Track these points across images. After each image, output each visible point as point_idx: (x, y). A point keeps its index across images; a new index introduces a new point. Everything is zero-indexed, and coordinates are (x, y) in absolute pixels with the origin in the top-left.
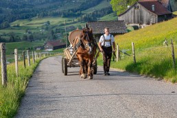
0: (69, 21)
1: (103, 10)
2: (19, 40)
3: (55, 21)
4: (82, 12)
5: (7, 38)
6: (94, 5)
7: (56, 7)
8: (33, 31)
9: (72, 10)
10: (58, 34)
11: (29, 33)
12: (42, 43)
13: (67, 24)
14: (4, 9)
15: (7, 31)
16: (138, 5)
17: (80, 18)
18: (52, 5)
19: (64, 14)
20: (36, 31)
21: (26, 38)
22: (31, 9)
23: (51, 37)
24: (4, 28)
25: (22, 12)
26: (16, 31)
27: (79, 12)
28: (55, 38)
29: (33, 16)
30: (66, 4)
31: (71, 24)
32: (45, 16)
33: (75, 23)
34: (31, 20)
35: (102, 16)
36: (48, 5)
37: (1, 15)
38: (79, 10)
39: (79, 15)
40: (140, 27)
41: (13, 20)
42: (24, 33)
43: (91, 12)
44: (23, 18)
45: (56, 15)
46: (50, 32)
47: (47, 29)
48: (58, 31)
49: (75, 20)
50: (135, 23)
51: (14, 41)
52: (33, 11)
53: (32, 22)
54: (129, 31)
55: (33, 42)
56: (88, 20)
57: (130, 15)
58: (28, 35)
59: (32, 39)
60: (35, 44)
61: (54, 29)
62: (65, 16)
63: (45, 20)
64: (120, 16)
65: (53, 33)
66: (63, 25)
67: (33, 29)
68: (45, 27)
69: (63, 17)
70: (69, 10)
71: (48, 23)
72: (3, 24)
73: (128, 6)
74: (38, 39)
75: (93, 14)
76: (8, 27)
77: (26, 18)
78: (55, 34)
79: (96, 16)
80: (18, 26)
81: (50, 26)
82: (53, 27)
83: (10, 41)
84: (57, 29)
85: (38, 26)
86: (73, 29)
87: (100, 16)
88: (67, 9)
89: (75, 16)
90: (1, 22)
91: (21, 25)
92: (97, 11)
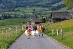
0: (45, 9)
1: (63, 5)
2: (19, 17)
3: (38, 9)
4: (52, 5)
5: (13, 16)
6: (58, 2)
8: (26, 14)
9: (47, 4)
10: (39, 16)
11: (24, 14)
12: (30, 20)
13: (44, 11)
15: (13, 13)
17: (50, 8)
19: (42, 5)
20: (28, 14)
21: (22, 17)
22: (26, 2)
23: (35, 17)
24: (12, 11)
25: (21, 3)
26: (17, 13)
27: (50, 5)
28: (37, 18)
29: (27, 6)
30: (43, 1)
31: (46, 11)
32: (32, 6)
33: (48, 10)
34: (25, 8)
37: (11, 4)
38: (50, 4)
39: (50, 7)
41: (16, 7)
42: (21, 14)
43: (56, 6)
44: (21, 6)
45: (38, 6)
46: (35, 14)
47: (33, 13)
48: (38, 14)
49: (48, 9)
51: (16, 18)
52: (27, 3)
53: (26, 9)
54: (72, 18)
55: (26, 19)
56: (54, 9)
58: (24, 15)
59: (25, 17)
60: (26, 20)
61: (37, 13)
62: (43, 7)
63: (32, 8)
65: (36, 15)
66: (42, 11)
67: (26, 12)
69: (42, 7)
71: (34, 10)
72: (11, 9)
74: (28, 18)
75: (57, 6)
76: (13, 10)
77: (23, 6)
78: (37, 16)
79: (58, 8)
80: (19, 10)
81: (35, 11)
82: (36, 12)
83: (14, 18)
84: (38, 13)
85: (29, 11)
86: (47, 14)
87: (61, 8)
88: (44, 3)
89: (48, 7)
90: (11, 8)
91: (20, 10)
92: (59, 5)
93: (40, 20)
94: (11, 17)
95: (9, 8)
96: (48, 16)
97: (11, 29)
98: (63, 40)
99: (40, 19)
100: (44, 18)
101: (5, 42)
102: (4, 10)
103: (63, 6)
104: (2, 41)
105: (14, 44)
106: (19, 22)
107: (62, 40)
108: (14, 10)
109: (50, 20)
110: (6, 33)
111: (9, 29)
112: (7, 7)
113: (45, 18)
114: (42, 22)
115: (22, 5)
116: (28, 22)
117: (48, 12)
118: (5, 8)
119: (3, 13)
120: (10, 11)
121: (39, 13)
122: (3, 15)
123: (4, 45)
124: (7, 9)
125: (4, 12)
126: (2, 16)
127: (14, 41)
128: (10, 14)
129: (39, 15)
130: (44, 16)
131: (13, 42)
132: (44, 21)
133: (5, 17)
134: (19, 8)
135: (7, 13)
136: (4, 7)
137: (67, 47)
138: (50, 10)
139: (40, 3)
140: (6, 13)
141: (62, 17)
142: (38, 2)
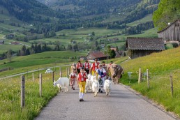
0: (114, 32)
1: (148, 23)
2: (64, 49)
3: (101, 32)
4: (127, 25)
5: (53, 46)
6: (139, 18)
7: (101, 19)
8: (77, 41)
9: (117, 22)
10: (102, 45)
11: (74, 42)
12: (86, 53)
13: (111, 36)
14: (51, 18)
15: (53, 40)
17: (124, 30)
18: (98, 16)
19: (109, 26)
20: (81, 41)
21: (70, 48)
23: (95, 48)
24: (50, 37)
25: (69, 22)
26: (61, 41)
27: (124, 25)
28: (99, 49)
29: (79, 26)
30: (111, 16)
31: (115, 35)
32: (90, 26)
33: (120, 34)
34: (76, 31)
36: (94, 16)
37: (49, 24)
38: (123, 22)
39: (123, 27)
41: (59, 29)
42: (69, 42)
43: (136, 25)
44: (69, 28)
45: (101, 26)
47: (91, 39)
48: (102, 42)
49: (120, 32)
50: (174, 40)
51: (59, 50)
53: (78, 32)
54: (166, 48)
55: (77, 52)
56: (132, 32)
57: (170, 32)
58: (73, 45)
59: (76, 48)
60: (78, 54)
61: (99, 40)
62: (110, 28)
63: (90, 31)
65: (97, 43)
66: (108, 36)
67: (78, 39)
69: (108, 29)
70: (114, 22)
71: (93, 34)
72: (50, 34)
74: (82, 49)
75: (138, 26)
76: (53, 36)
77: (72, 28)
79: (140, 29)
80: (64, 36)
81: (95, 37)
82: (98, 38)
83: (55, 50)
85: (83, 37)
86: (117, 41)
87: (144, 29)
88: (112, 21)
89: (119, 28)
90: (48, 31)
91: (66, 35)
92: (141, 25)
93: (106, 53)
94: (49, 49)
95: (44, 32)
96: (120, 45)
97: (49, 71)
98: (150, 91)
99: (104, 51)
100: (112, 49)
101: (39, 96)
102: (35, 35)
103: (149, 25)
104: (33, 95)
105: (55, 99)
106: (64, 58)
107: (148, 90)
108: (55, 35)
109: (125, 53)
110: (40, 80)
111: (46, 72)
112: (40, 29)
113: (115, 49)
114: (109, 58)
115: (70, 24)
116: (82, 57)
117: (120, 38)
118: (37, 32)
119: (33, 41)
120: (46, 36)
121: (102, 39)
122: (34, 45)
123: (36, 103)
124: (41, 33)
125: (36, 38)
126: (33, 47)
127: (56, 95)
128: (47, 42)
130: (113, 45)
131: (53, 97)
132: (113, 55)
133: (38, 50)
134: (63, 31)
135: (43, 41)
136: (35, 29)
137: (159, 105)
138: (123, 33)
139: (105, 21)
140: (40, 40)
141: (148, 48)
142: (101, 18)
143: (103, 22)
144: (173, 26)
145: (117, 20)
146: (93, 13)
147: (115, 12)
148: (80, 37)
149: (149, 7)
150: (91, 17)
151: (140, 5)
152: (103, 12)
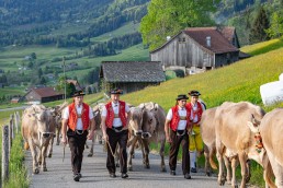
0: (69, 53)
1: (127, 37)
4: (92, 40)
6: (112, 29)
8: (6, 69)
9: (75, 36)
10: (50, 76)
12: (21, 89)
13: (66, 59)
16: (185, 35)
17: (87, 49)
18: (41, 26)
19: (61, 42)
20: (12, 69)
22: (4, 32)
23: (38, 80)
27: (86, 40)
28: (44, 81)
29: (8, 43)
30: (64, 26)
31: (72, 58)
32: (27, 44)
33: (80, 57)
34: (4, 51)
35: (125, 47)
36: (34, 25)
38: (85, 36)
39: (86, 44)
40: (187, 73)
43: (107, 40)
45: (47, 43)
46: (36, 72)
47: (31, 66)
48: (49, 70)
49: (80, 53)
50: (178, 64)
52: (8, 34)
53: (5, 54)
54: (167, 78)
57: (170, 52)
59: (4, 81)
60: (8, 91)
61: (43, 67)
62: (62, 45)
63: (28, 51)
64: (154, 52)
65: (40, 73)
66: (60, 60)
67: (6, 65)
68: (27, 63)
69: (59, 47)
70: (69, 36)
71: (34, 56)
73: (169, 38)
74: (14, 82)
75: (110, 43)
78: (44, 75)
81: (37, 61)
82: (42, 64)
84: (47, 68)
85: (15, 61)
86: (76, 68)
87: (121, 47)
88: (66, 34)
89: (79, 45)
92: (116, 40)
100: (69, 81)
109: (90, 89)
113: (75, 82)
116: (15, 97)
117: (80, 62)
121: (50, 66)
129: (52, 72)
130: (69, 74)
138: (86, 55)
139: (53, 35)
141: (137, 78)
142: (46, 29)
143: (50, 36)
144: (175, 42)
145: (74, 32)
146: (32, 20)
147: (71, 19)
148: (11, 61)
149: (127, 9)
150: (29, 27)
151: (112, 6)
152: (50, 18)
